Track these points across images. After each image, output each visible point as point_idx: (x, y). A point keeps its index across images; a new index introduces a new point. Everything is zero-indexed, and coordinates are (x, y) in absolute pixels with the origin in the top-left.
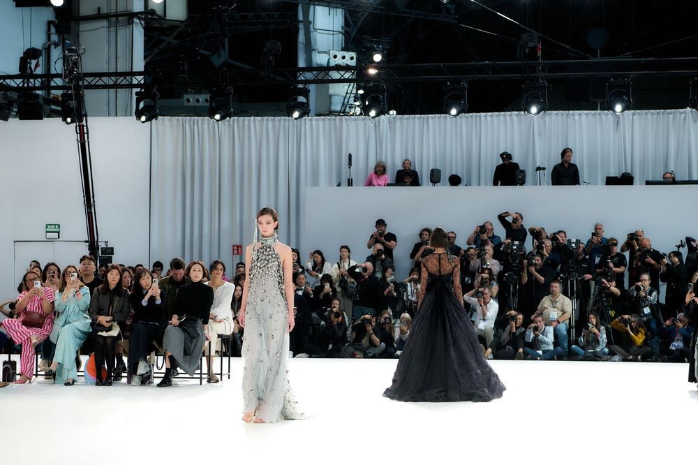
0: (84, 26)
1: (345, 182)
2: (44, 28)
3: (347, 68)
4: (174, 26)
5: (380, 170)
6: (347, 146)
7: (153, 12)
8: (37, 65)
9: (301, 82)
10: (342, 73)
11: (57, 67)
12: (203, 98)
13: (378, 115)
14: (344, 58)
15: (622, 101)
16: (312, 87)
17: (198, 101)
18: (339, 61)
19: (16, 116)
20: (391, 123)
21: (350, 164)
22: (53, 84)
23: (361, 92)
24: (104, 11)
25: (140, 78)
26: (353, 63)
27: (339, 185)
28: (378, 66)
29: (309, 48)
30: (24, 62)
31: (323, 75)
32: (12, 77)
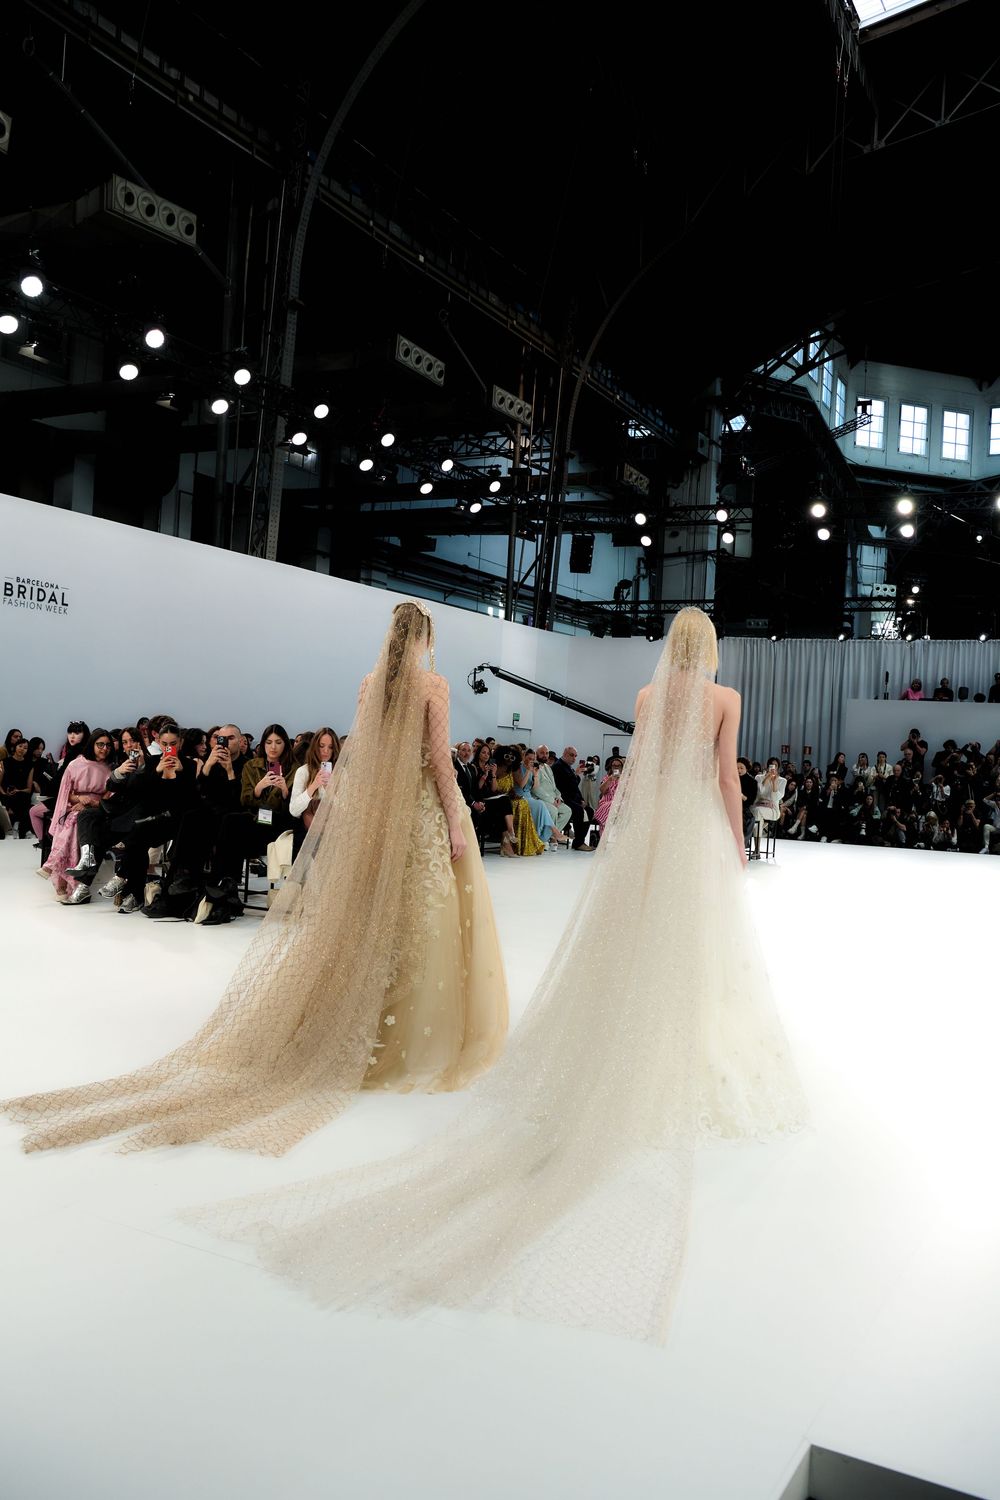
0: (666, 562)
1: (881, 695)
2: (635, 564)
3: (888, 599)
4: (741, 561)
5: (916, 686)
6: (885, 667)
7: (724, 550)
8: (628, 594)
9: (847, 610)
10: (883, 603)
11: (644, 595)
12: (762, 623)
13: (913, 639)
14: (885, 589)
16: (856, 615)
17: (758, 624)
18: (881, 592)
19: (609, 634)
20: (926, 645)
21: (887, 680)
22: (640, 609)
23: (899, 619)
24: (684, 550)
25: (711, 605)
26: (893, 594)
27: (876, 698)
28: (916, 597)
29: (856, 581)
30: (618, 591)
31: (867, 605)
32: (608, 603)
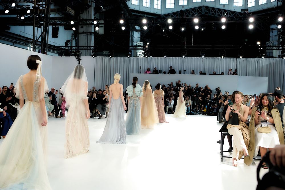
0: (80, 35)
1: (139, 72)
2: (71, 35)
3: (141, 46)
4: (101, 35)
5: (149, 70)
6: (140, 64)
7: (96, 32)
8: (69, 44)
9: (130, 49)
10: (139, 47)
11: (74, 44)
12: (107, 52)
13: (147, 57)
14: (140, 43)
15: (204, 55)
16: (132, 50)
17: (106, 53)
18: (139, 44)
19: (64, 55)
20: (151, 59)
21: (141, 68)
22: (73, 48)
23: (144, 52)
24: (85, 32)
25: (93, 47)
26: (142, 45)
27: (138, 73)
28: (148, 46)
29: (132, 41)
30: (66, 43)
31: (135, 48)
32: (63, 46)
